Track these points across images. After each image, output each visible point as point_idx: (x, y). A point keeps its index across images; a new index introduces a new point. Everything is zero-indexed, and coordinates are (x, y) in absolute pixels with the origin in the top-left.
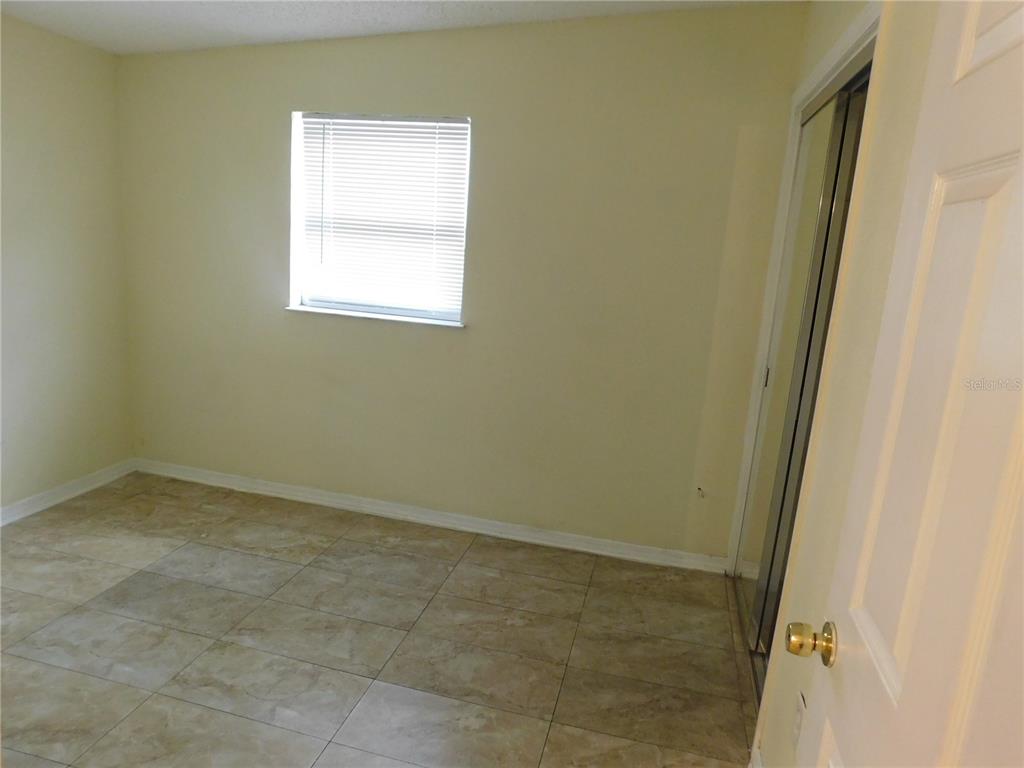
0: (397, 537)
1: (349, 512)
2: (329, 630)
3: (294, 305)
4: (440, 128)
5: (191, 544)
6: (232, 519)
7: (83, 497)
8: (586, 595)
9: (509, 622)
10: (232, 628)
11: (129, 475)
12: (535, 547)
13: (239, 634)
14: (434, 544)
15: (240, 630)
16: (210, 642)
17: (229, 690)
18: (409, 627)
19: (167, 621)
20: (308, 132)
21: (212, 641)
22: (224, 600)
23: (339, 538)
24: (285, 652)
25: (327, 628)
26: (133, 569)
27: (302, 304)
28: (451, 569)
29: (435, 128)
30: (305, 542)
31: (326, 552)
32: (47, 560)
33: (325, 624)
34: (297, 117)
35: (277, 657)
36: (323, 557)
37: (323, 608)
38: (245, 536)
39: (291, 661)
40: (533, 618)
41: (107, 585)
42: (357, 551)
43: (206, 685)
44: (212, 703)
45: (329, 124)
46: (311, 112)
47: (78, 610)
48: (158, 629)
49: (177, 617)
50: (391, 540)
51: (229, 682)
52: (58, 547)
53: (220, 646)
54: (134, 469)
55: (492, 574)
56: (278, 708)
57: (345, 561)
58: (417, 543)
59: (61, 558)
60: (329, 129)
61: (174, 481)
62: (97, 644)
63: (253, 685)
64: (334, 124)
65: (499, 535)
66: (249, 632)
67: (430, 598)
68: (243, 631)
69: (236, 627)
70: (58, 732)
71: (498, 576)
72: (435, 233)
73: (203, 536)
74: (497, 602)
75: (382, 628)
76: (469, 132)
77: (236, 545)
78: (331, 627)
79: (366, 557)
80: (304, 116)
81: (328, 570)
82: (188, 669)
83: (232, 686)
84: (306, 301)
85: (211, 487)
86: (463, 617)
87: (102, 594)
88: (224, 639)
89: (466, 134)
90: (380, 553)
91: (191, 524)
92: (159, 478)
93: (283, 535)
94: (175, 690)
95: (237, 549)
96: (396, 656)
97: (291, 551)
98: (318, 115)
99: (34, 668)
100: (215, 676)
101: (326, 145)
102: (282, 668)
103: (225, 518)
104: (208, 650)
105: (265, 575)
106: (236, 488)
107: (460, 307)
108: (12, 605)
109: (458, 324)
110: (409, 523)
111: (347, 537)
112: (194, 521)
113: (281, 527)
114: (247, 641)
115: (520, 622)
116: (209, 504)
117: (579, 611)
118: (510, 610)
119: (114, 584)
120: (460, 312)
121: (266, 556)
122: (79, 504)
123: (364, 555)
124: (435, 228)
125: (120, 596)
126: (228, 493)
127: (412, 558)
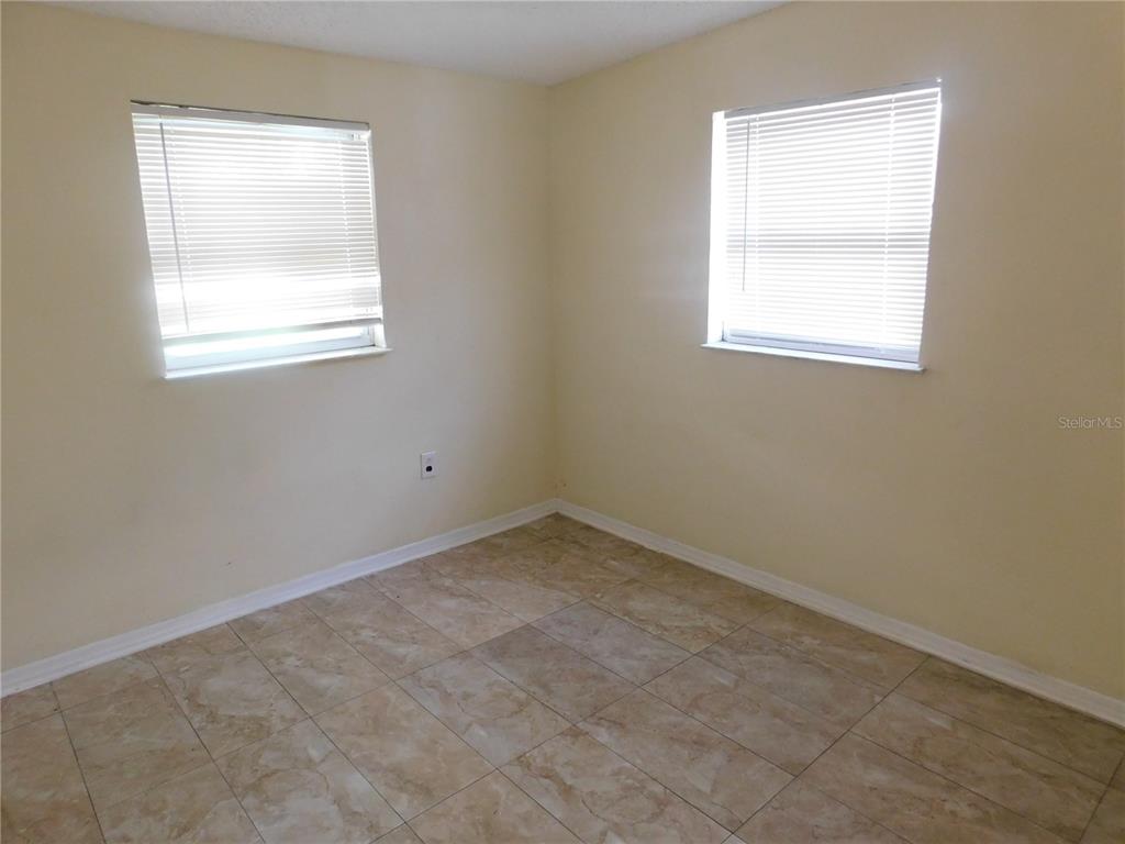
0: (815, 638)
1: (764, 594)
2: (695, 747)
3: (713, 341)
4: (897, 100)
5: (583, 603)
6: (632, 581)
7: (505, 534)
8: (1100, 800)
9: (948, 806)
10: (592, 716)
11: (549, 516)
12: (1018, 693)
13: (598, 724)
14: (864, 658)
15: (601, 718)
16: (566, 725)
17: (567, 791)
18: (799, 771)
19: (533, 689)
20: (732, 134)
21: (569, 725)
22: (594, 677)
23: (742, 627)
24: (638, 761)
25: (695, 743)
26: (522, 621)
27: (723, 340)
28: (878, 699)
29: (890, 101)
30: (700, 623)
31: (721, 641)
32: (455, 595)
33: (694, 737)
34: (719, 120)
35: (627, 765)
36: (717, 648)
37: (698, 715)
38: (639, 604)
39: (642, 776)
40: (992, 811)
41: (495, 633)
42: (760, 648)
43: (546, 777)
44: (545, 802)
45: (755, 120)
46: (735, 110)
47: (464, 654)
48: (523, 696)
49: (544, 686)
50: (807, 640)
51: (569, 782)
52: (468, 584)
53: (575, 733)
54: (554, 511)
55: (939, 722)
56: (609, 833)
57: (741, 658)
58: (840, 651)
59: (468, 596)
60: (755, 127)
61: (589, 528)
62: (466, 696)
63: (592, 793)
64: (762, 119)
65: (964, 664)
66: (606, 724)
67: (837, 736)
68: (602, 721)
69: (596, 714)
70: (409, 781)
71: (947, 727)
72: (887, 244)
73: (598, 596)
74: (937, 768)
75: (763, 762)
76: (939, 98)
77: (628, 613)
78: (700, 744)
79: (769, 657)
80: (726, 116)
81: (718, 665)
82: (535, 752)
83: (571, 787)
84: (728, 337)
85: (623, 540)
86: (877, 776)
87: (487, 643)
88: (580, 725)
89: (935, 103)
90: (787, 656)
91: (590, 580)
92: (576, 523)
93: (680, 610)
94: (516, 772)
95: (626, 618)
96: (770, 809)
97: (682, 632)
98: (741, 112)
99: (412, 706)
100: (558, 769)
101: (751, 147)
102: (630, 781)
103: (626, 579)
104: (562, 733)
105: (645, 656)
106: (646, 546)
107: (919, 343)
108: (415, 635)
109: (915, 367)
110: (836, 620)
111: (752, 627)
112: (593, 577)
113: (681, 599)
114: (603, 735)
115: (966, 812)
116: (614, 559)
117: (1083, 825)
118: (953, 787)
119: (500, 634)
120: (918, 349)
121: (654, 633)
122: (499, 541)
123: (767, 654)
124: (887, 238)
125: (500, 649)
126: (638, 550)
127: (828, 671)
